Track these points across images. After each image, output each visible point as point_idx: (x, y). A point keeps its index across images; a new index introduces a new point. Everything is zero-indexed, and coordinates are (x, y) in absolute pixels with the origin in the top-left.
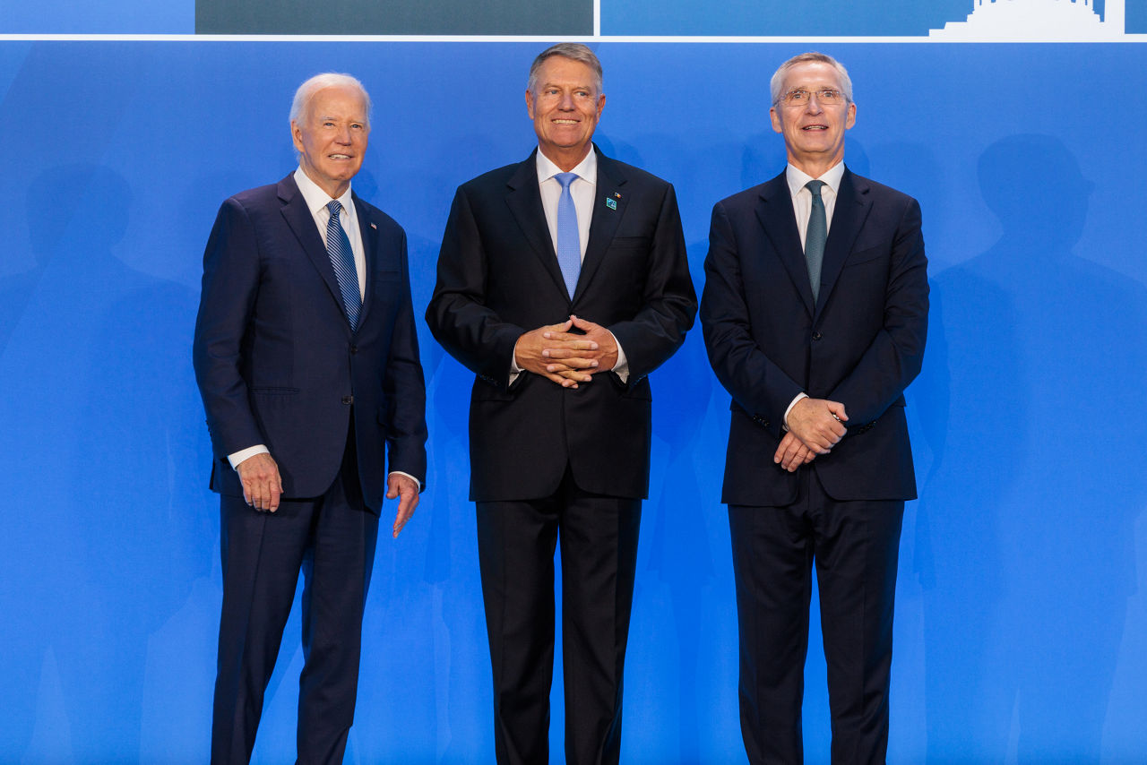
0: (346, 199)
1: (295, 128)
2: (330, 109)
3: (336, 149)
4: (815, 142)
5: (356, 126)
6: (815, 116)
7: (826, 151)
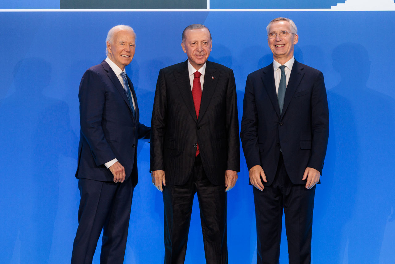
1: (108, 44)
2: (123, 39)
3: (124, 53)
4: (280, 52)
5: (132, 45)
6: (278, 42)
7: (284, 54)
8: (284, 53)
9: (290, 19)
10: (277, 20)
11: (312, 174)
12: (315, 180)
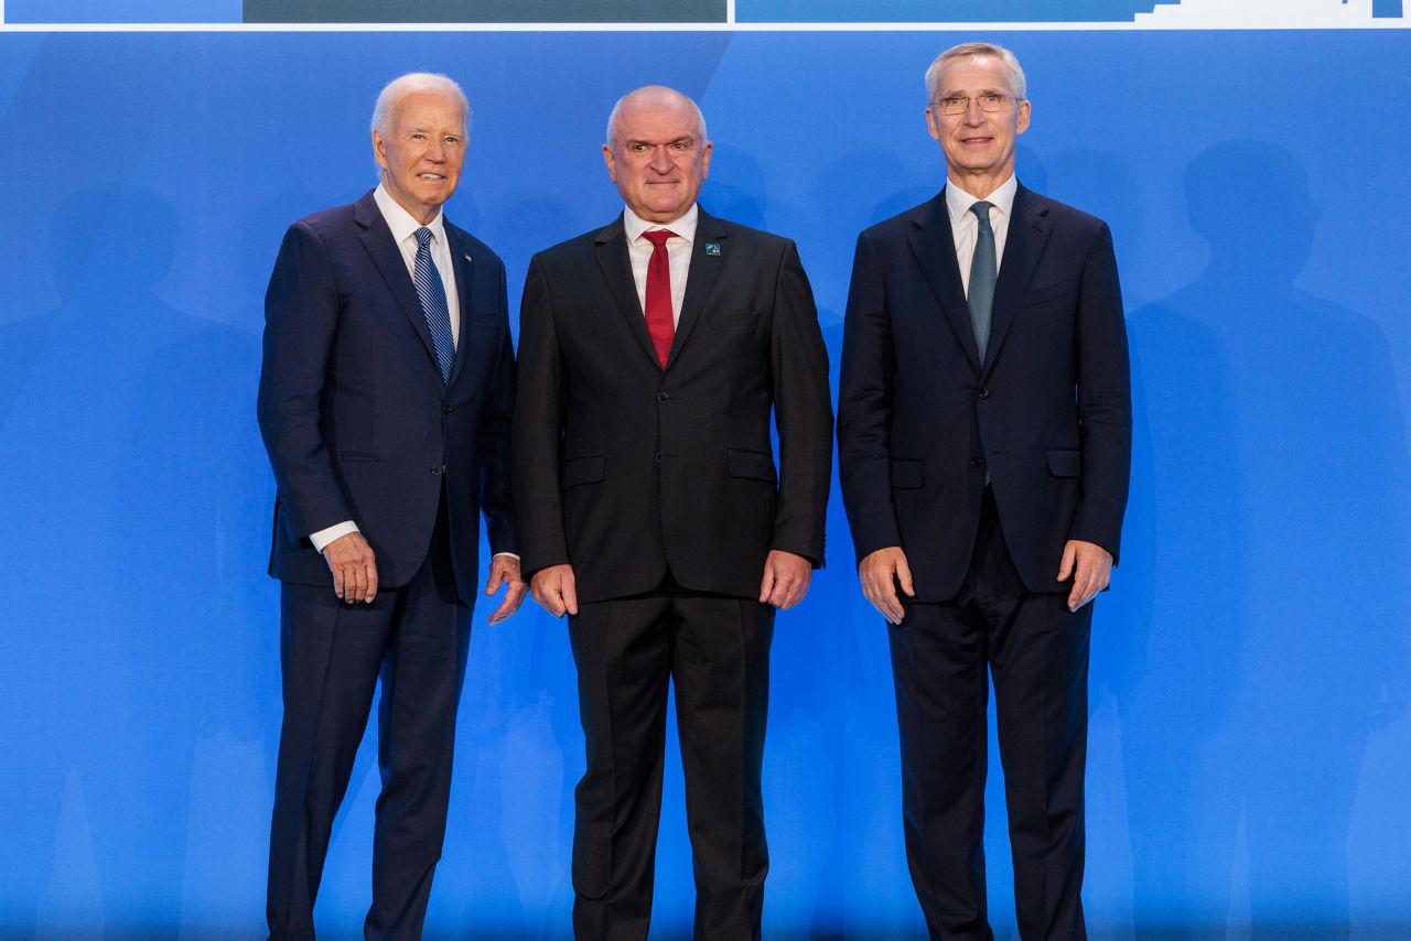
0: (436, 226)
2: (421, 118)
3: (425, 166)
5: (452, 140)
6: (975, 127)
7: (989, 166)
11: (1091, 562)
12: (1097, 579)
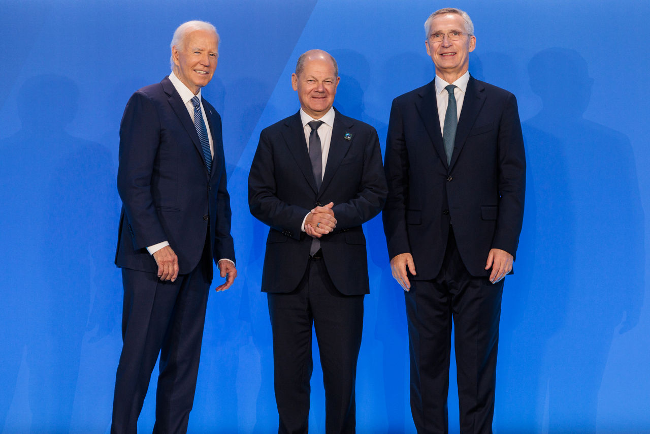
1: (175, 51)
2: (199, 43)
3: (199, 67)
4: (448, 63)
5: (212, 55)
6: (447, 48)
7: (455, 67)
8: (455, 65)
9: (463, 11)
10: (443, 12)
11: (501, 259)
12: (504, 268)
